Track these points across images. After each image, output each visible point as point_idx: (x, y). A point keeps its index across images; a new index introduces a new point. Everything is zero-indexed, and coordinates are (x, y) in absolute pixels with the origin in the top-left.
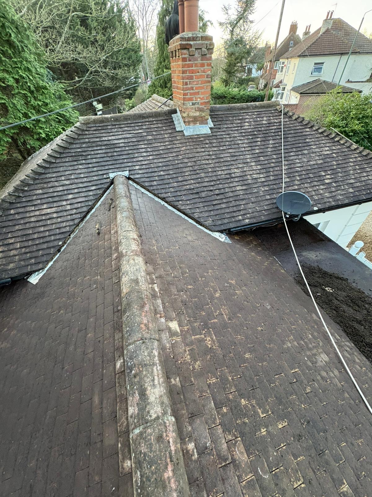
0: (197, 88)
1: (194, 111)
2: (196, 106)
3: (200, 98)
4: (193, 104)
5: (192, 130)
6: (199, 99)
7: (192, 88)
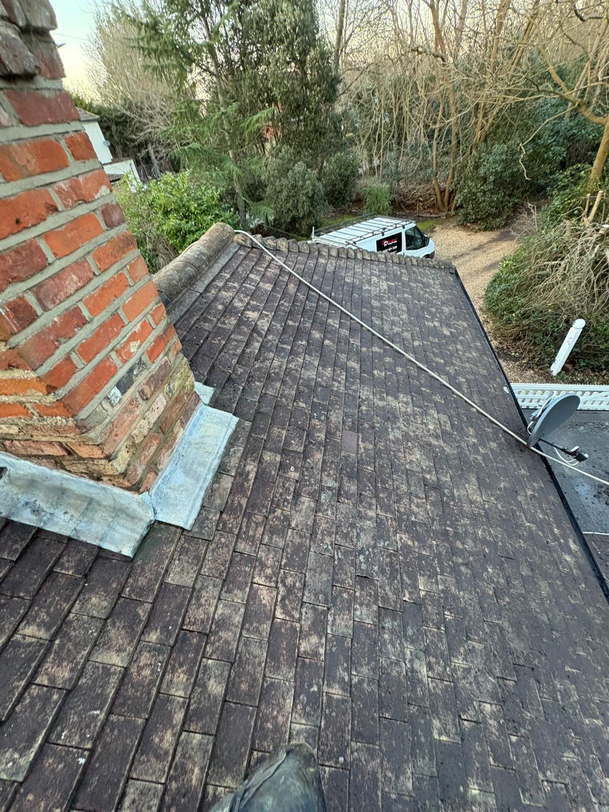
0: (96, 305)
1: (143, 405)
2: (141, 380)
3: (133, 337)
4: (123, 386)
5: (179, 478)
6: (133, 347)
7: (74, 319)
